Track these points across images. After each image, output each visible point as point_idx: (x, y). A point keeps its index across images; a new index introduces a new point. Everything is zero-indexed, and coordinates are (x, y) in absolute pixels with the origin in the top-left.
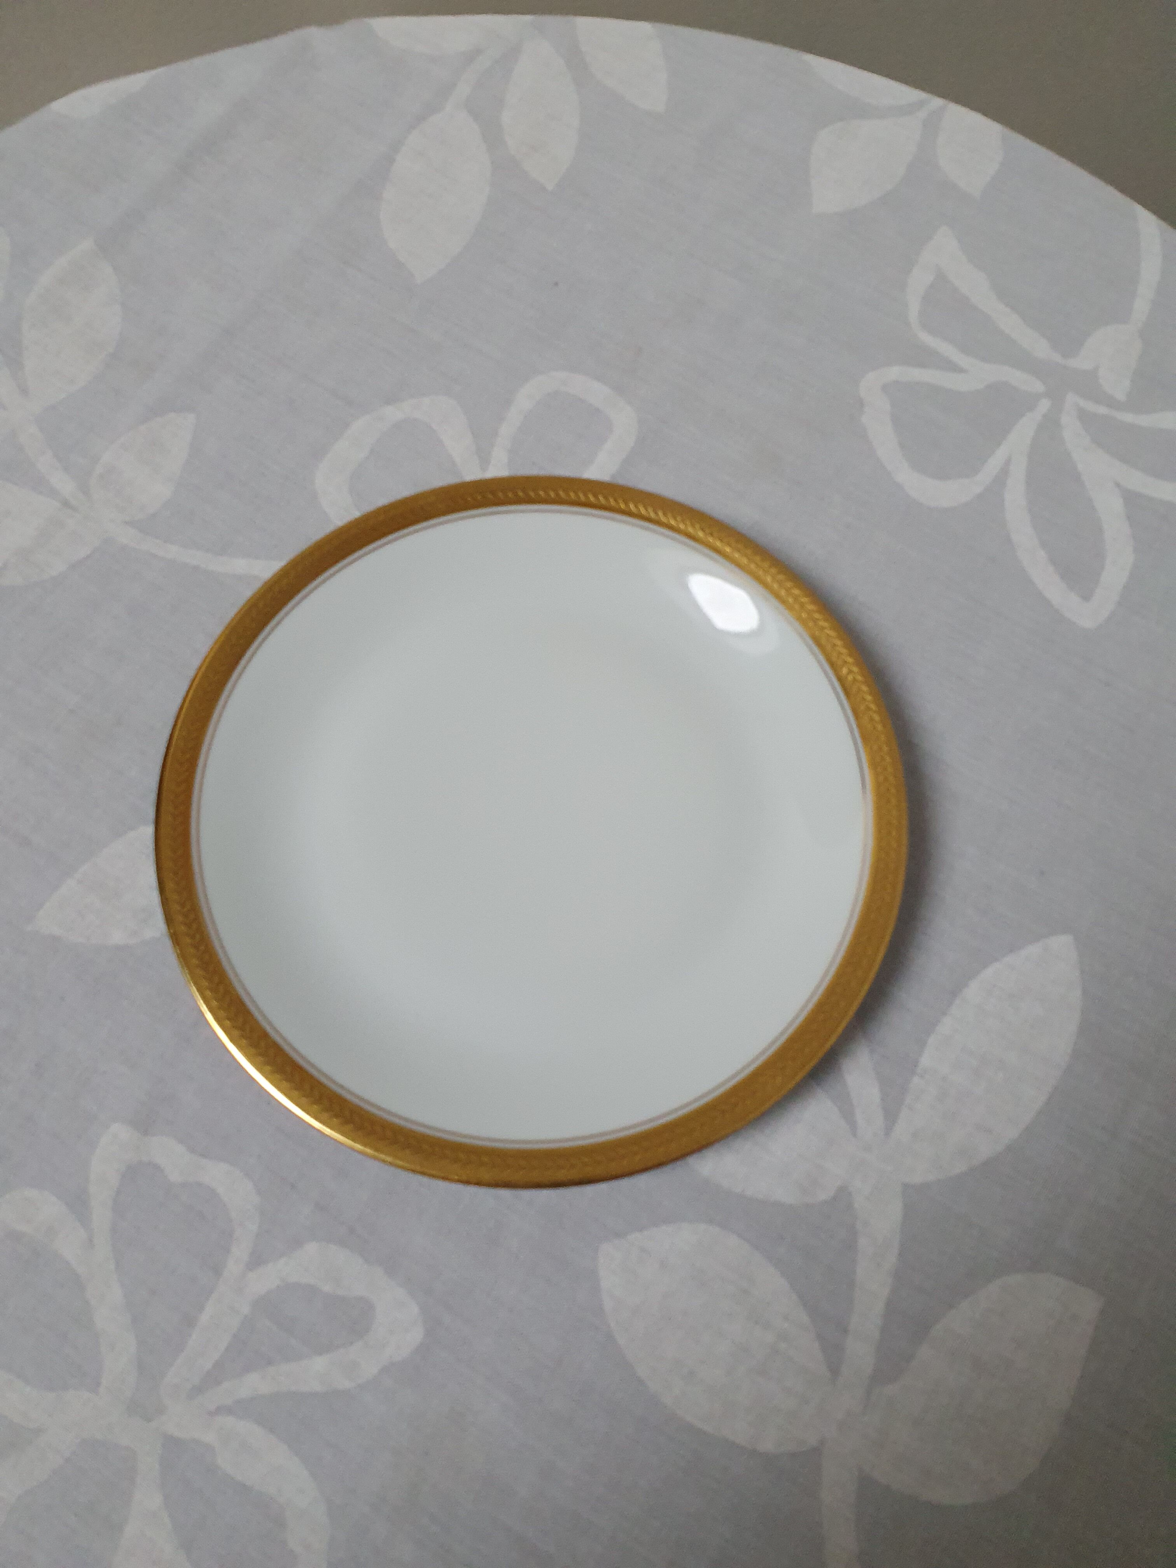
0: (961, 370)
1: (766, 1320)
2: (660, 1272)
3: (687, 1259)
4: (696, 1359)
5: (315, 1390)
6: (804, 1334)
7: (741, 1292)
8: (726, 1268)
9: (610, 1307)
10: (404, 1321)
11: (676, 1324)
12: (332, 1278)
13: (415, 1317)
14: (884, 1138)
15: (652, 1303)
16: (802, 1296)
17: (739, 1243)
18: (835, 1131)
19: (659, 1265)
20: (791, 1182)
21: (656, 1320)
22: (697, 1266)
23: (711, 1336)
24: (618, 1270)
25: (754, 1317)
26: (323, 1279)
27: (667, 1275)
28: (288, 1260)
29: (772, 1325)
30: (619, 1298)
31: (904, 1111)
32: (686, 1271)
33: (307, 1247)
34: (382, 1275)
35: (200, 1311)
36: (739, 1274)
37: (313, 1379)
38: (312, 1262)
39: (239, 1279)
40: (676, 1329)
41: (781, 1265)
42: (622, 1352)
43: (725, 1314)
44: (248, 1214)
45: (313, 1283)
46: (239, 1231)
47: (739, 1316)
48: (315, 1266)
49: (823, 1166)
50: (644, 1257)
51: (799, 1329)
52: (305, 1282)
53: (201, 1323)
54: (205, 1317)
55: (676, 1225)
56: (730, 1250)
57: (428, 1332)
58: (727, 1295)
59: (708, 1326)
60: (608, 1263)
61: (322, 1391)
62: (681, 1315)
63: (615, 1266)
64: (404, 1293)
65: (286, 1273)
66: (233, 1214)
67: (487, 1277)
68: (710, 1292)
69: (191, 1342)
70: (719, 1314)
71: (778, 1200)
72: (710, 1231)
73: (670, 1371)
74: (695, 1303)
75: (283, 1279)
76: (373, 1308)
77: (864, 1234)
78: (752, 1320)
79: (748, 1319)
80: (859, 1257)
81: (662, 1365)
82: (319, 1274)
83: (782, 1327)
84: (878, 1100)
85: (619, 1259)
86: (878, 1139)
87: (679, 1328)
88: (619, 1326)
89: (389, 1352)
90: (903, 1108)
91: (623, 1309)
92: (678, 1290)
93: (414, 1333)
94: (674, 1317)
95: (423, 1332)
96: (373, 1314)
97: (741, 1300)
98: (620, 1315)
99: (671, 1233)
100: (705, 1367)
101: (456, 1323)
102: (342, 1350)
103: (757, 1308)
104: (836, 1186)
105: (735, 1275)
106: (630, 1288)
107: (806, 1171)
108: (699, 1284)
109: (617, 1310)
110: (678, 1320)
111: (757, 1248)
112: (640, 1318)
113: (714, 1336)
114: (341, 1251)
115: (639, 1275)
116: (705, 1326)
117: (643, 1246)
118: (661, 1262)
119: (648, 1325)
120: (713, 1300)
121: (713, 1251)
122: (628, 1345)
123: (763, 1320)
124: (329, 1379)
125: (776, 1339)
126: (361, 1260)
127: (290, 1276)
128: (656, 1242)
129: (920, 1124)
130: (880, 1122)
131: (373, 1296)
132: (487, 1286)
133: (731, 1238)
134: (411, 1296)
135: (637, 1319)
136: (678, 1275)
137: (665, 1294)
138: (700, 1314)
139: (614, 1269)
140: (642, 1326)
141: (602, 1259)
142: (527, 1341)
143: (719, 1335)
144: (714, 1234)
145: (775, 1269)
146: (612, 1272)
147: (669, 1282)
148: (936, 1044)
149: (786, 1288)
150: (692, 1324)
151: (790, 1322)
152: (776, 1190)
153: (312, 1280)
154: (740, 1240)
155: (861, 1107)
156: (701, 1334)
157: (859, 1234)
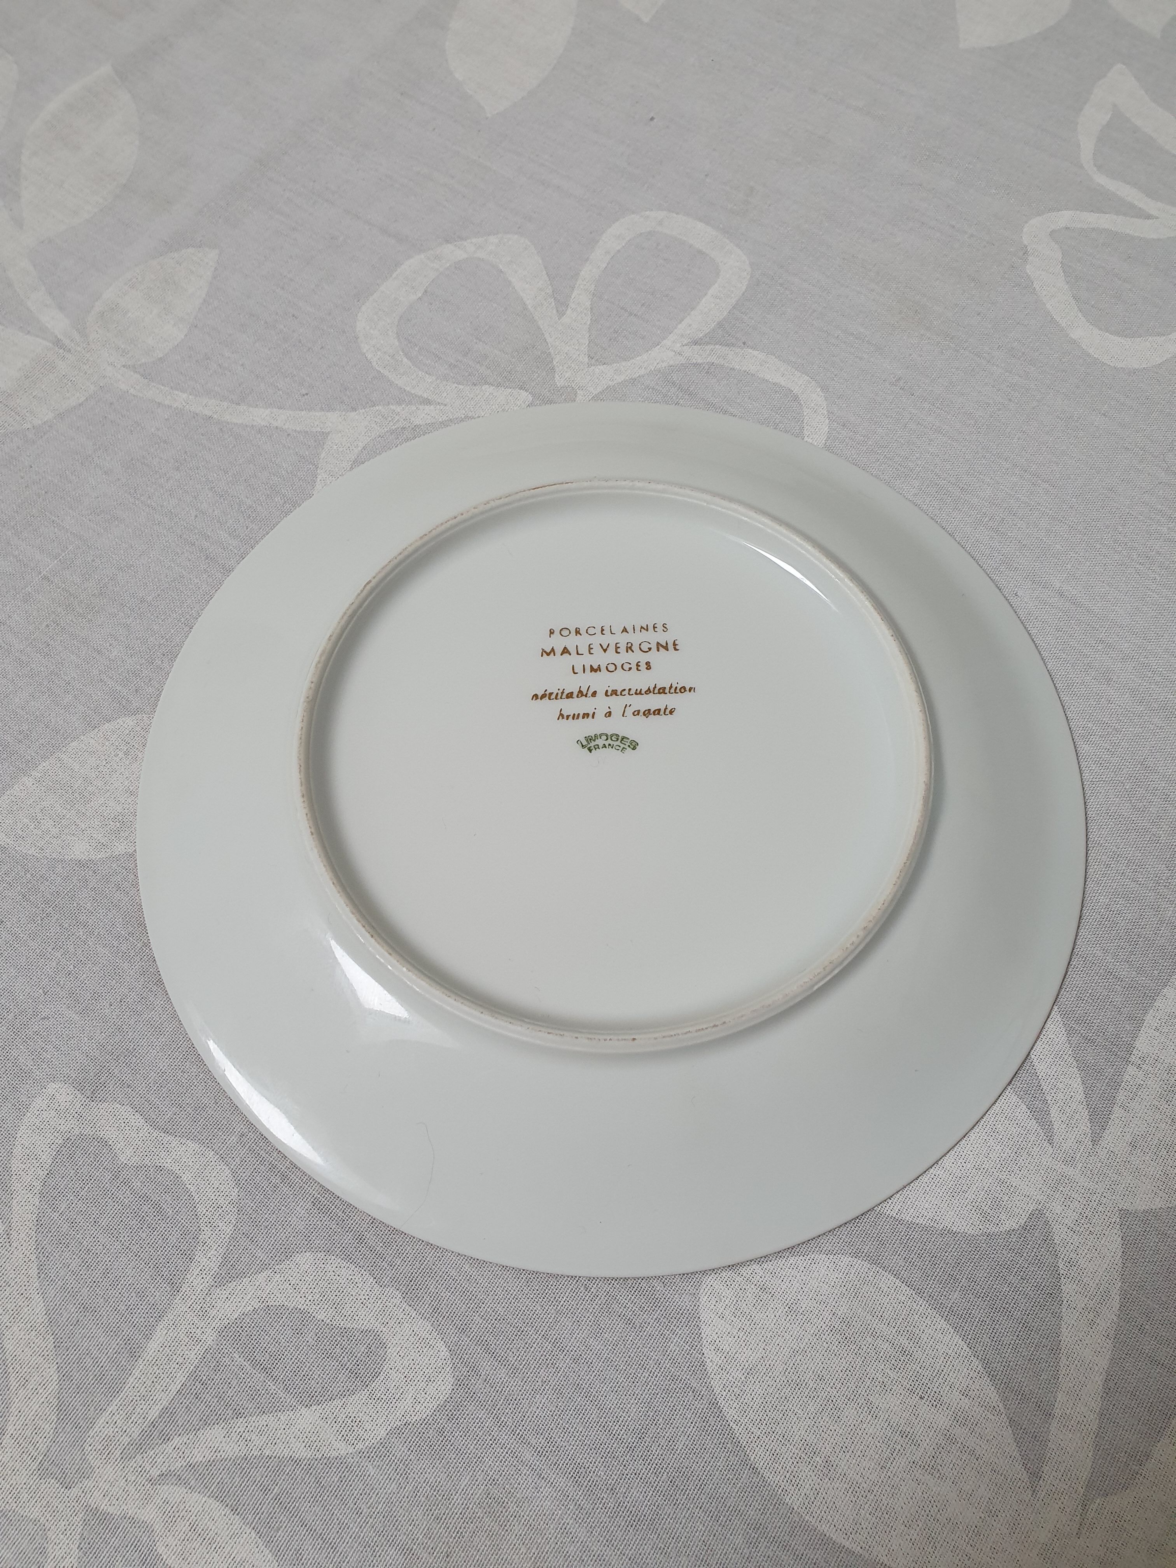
0: (1149, 217)
1: (936, 1395)
2: (787, 1320)
3: (825, 1305)
4: (834, 1444)
5: (298, 1454)
6: (991, 1417)
7: (899, 1352)
8: (878, 1318)
9: (715, 1364)
10: (427, 1366)
11: (806, 1393)
12: (330, 1302)
13: (442, 1362)
14: (1091, 1147)
15: (774, 1361)
16: (986, 1363)
17: (896, 1285)
18: (1023, 1136)
19: (786, 1310)
20: (966, 1203)
21: (779, 1385)
22: (839, 1314)
23: (856, 1413)
24: (727, 1313)
25: (918, 1389)
26: (318, 1302)
27: (797, 1324)
28: (272, 1275)
29: (944, 1402)
30: (727, 1351)
31: (1117, 1112)
32: (823, 1321)
33: (298, 1258)
34: (399, 1302)
35: (148, 1337)
36: (896, 1328)
37: (295, 1440)
38: (304, 1278)
39: (203, 1297)
40: (807, 1399)
41: (955, 1318)
42: (730, 1427)
43: (877, 1383)
44: (221, 1211)
45: (303, 1307)
46: (207, 1232)
47: (896, 1386)
48: (307, 1284)
49: (1008, 1183)
50: (765, 1299)
51: (983, 1409)
52: (293, 1305)
53: (147, 1354)
54: (153, 1346)
55: (808, 1257)
56: (883, 1294)
57: (459, 1383)
58: (880, 1357)
59: (852, 1398)
60: (714, 1303)
61: (308, 1458)
62: (814, 1380)
63: (724, 1307)
64: (428, 1328)
65: (268, 1292)
66: (201, 1209)
67: (544, 1312)
68: (856, 1350)
69: (131, 1379)
70: (869, 1383)
71: (949, 1227)
72: (856, 1267)
73: (798, 1458)
74: (835, 1365)
75: (262, 1300)
76: (384, 1346)
77: (1071, 1278)
78: (916, 1393)
79: (909, 1392)
80: (1064, 1310)
81: (786, 1450)
82: (312, 1294)
83: (959, 1406)
84: (1080, 1096)
85: (729, 1299)
86: (1083, 1148)
87: (811, 1399)
88: (727, 1391)
89: (402, 1407)
90: (1116, 1108)
91: (733, 1368)
92: (811, 1346)
93: (439, 1383)
94: (805, 1383)
95: (452, 1383)
96: (383, 1354)
97: (900, 1365)
98: (728, 1376)
99: (803, 1268)
100: (848, 1456)
101: (499, 1372)
102: (338, 1402)
103: (922, 1376)
104: (1027, 1210)
105: (891, 1330)
106: (743, 1339)
107: (985, 1189)
108: (840, 1339)
109: (724, 1368)
110: (810, 1387)
111: (920, 1293)
112: (757, 1382)
113: (860, 1412)
114: (343, 1265)
115: (757, 1323)
116: (848, 1398)
117: (763, 1283)
118: (789, 1306)
119: (767, 1392)
120: (861, 1363)
121: (860, 1295)
122: (739, 1419)
123: (932, 1394)
124: (317, 1441)
125: (951, 1422)
126: (371, 1280)
127: (273, 1295)
128: (782, 1279)
129: (1139, 1130)
130: (1085, 1126)
131: (385, 1329)
132: (544, 1324)
133: (884, 1278)
134: (437, 1332)
135: (753, 1382)
136: (812, 1325)
137: (792, 1350)
138: (841, 1381)
139: (721, 1311)
140: (758, 1393)
141: (706, 1297)
142: (596, 1403)
143: (868, 1412)
144: (862, 1271)
145: (946, 1323)
146: (718, 1315)
147: (798, 1334)
148: (1156, 1024)
149: (963, 1351)
150: (830, 1394)
151: (971, 1399)
152: (945, 1213)
153: (302, 1303)
154: (898, 1281)
155: (1058, 1105)
156: (841, 1409)
157: (1062, 1278)
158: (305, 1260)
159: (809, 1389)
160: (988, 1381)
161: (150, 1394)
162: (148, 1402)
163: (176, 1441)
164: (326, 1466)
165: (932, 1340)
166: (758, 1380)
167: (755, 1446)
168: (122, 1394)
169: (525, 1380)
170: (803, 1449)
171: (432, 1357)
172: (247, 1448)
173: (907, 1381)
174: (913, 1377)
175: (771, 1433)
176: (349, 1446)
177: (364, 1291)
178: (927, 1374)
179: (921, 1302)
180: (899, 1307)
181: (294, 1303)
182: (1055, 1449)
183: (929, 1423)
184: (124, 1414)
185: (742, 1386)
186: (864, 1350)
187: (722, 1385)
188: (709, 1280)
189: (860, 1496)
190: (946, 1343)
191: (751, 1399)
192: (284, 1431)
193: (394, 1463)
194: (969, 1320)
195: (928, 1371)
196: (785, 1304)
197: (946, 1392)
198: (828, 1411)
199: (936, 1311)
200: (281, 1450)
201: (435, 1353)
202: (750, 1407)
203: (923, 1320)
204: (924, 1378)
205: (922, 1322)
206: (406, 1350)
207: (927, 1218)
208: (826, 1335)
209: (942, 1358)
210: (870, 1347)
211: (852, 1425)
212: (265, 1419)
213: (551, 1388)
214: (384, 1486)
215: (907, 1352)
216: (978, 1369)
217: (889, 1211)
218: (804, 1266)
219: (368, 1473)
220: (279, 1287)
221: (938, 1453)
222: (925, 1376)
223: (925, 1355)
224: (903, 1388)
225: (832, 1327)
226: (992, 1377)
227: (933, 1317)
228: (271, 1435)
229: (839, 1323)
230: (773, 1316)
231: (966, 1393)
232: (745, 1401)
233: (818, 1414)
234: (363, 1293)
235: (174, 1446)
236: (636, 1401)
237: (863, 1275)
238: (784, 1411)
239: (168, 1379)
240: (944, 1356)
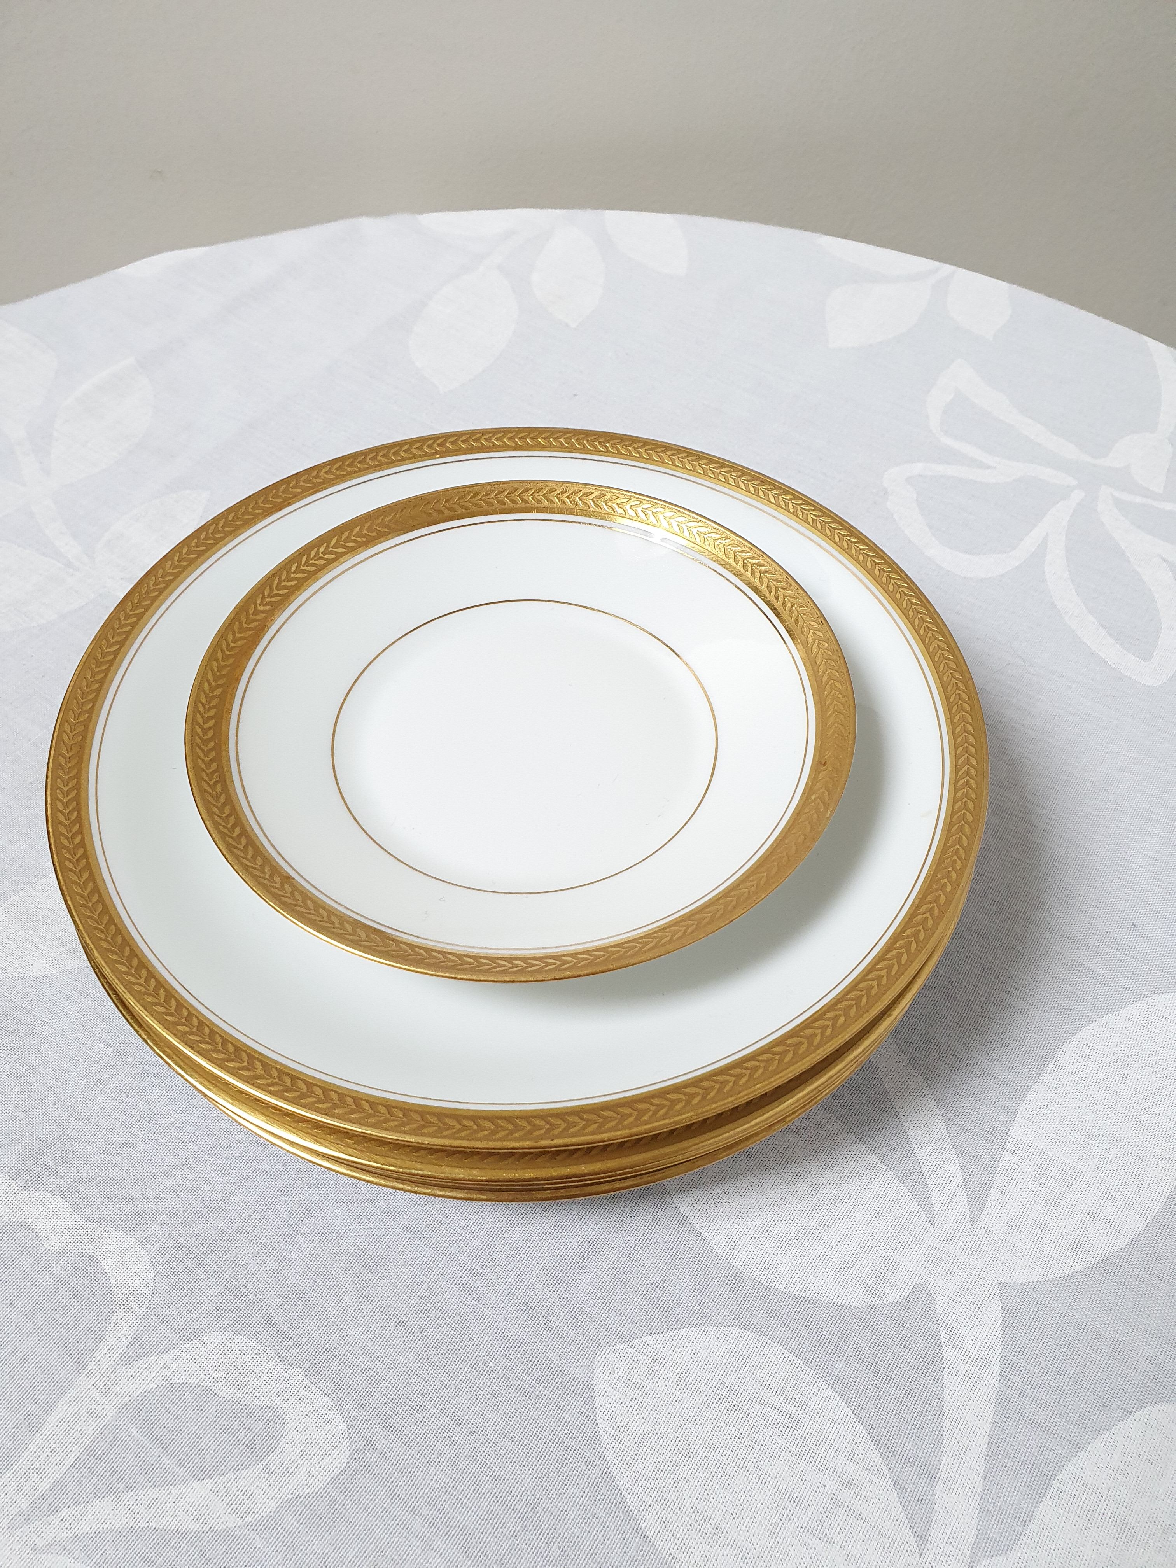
0: (990, 468)
1: (823, 1460)
2: (678, 1389)
3: (714, 1374)
4: (724, 1510)
5: (186, 1527)
6: (875, 1479)
7: (786, 1419)
8: (766, 1387)
9: (608, 1434)
10: (323, 1440)
11: (697, 1461)
12: (233, 1379)
13: (339, 1436)
14: (970, 1227)
15: (665, 1430)
16: (870, 1428)
17: (784, 1355)
18: (906, 1217)
19: (676, 1379)
20: (851, 1278)
21: (670, 1454)
22: (727, 1383)
23: (745, 1479)
24: (621, 1384)
25: (806, 1454)
26: (221, 1380)
27: (687, 1393)
28: (178, 1353)
29: (830, 1467)
30: (620, 1421)
31: (994, 1194)
32: (712, 1389)
33: (206, 1337)
34: (301, 1379)
35: (48, 1412)
36: (784, 1396)
37: (184, 1513)
38: (210, 1357)
39: (108, 1375)
40: (697, 1467)
41: (841, 1385)
42: (622, 1496)
43: (766, 1449)
44: (136, 1294)
45: (206, 1384)
46: (121, 1313)
47: (784, 1452)
48: (212, 1362)
49: (892, 1260)
50: (656, 1369)
51: (867, 1472)
52: (196, 1383)
53: (45, 1429)
54: (52, 1421)
55: (699, 1329)
56: (772, 1364)
57: (355, 1456)
58: (768, 1424)
59: (741, 1465)
60: (608, 1374)
61: (194, 1531)
62: (704, 1448)
63: (617, 1378)
64: (328, 1404)
65: (173, 1370)
66: (117, 1292)
67: (443, 1387)
68: (745, 1417)
69: (27, 1453)
70: (758, 1450)
71: (834, 1300)
72: (745, 1338)
73: (688, 1525)
74: (725, 1432)
75: (167, 1378)
76: (283, 1421)
77: (952, 1346)
78: (803, 1459)
79: (797, 1457)
80: (945, 1376)
81: (677, 1517)
82: (216, 1372)
83: (844, 1470)
84: (959, 1180)
85: (622, 1370)
86: (962, 1227)
87: (701, 1467)
88: (619, 1460)
89: (296, 1481)
90: (993, 1191)
91: (626, 1437)
92: (701, 1414)
93: (334, 1457)
94: (695, 1450)
95: (347, 1457)
96: (281, 1429)
97: (788, 1431)
98: (620, 1445)
99: (693, 1339)
100: (738, 1523)
101: (395, 1445)
102: (231, 1475)
103: (809, 1442)
104: (910, 1284)
105: (779, 1397)
106: (636, 1408)
107: (870, 1265)
108: (728, 1406)
109: (617, 1437)
110: (701, 1454)
111: (808, 1362)
112: (649, 1450)
113: (749, 1479)
114: (250, 1345)
115: (649, 1392)
116: (738, 1465)
117: (654, 1354)
118: (679, 1375)
119: (658, 1460)
120: (750, 1430)
121: (749, 1364)
122: (631, 1487)
123: (819, 1459)
124: (206, 1514)
125: (837, 1486)
126: (276, 1359)
127: (178, 1373)
128: (673, 1349)
129: (1015, 1210)
130: (963, 1207)
131: (285, 1405)
132: (442, 1399)
133: (773, 1348)
134: (337, 1408)
135: (644, 1451)
136: (701, 1394)
137: (683, 1419)
138: (731, 1449)
139: (614, 1382)
140: (650, 1461)
141: (600, 1369)
142: (490, 1474)
143: (757, 1479)
144: (751, 1342)
145: (832, 1390)
146: (612, 1386)
147: (688, 1403)
148: (1028, 1115)
149: (848, 1417)
150: (720, 1462)
151: (856, 1463)
152: (831, 1287)
153: (206, 1380)
154: (786, 1351)
155: (938, 1189)
156: (731, 1476)
157: (944, 1346)
158: (213, 1339)
159: (699, 1456)
160: (872, 1445)
161: (44, 1467)
162: (41, 1475)
163: (65, 1513)
164: (212, 1539)
165: (819, 1407)
166: (650, 1448)
167: (646, 1515)
168: (16, 1467)
169: (421, 1452)
170: (693, 1516)
171: (330, 1432)
172: (134, 1520)
173: (794, 1447)
174: (800, 1443)
175: (662, 1501)
176: (238, 1519)
177: (268, 1369)
178: (813, 1439)
179: (808, 1371)
180: (787, 1376)
181: (198, 1380)
182: (941, 1512)
183: (816, 1488)
184: (16, 1486)
185: (634, 1455)
186: (753, 1417)
187: (615, 1454)
188: (603, 1352)
189: (750, 1562)
190: (833, 1410)
191: (642, 1468)
192: (174, 1505)
193: (282, 1536)
194: (854, 1388)
195: (814, 1437)
196: (675, 1374)
197: (832, 1456)
198: (718, 1478)
199: (823, 1380)
200: (168, 1523)
201: (333, 1428)
202: (641, 1476)
203: (811, 1388)
204: (811, 1443)
205: (809, 1390)
206: (304, 1425)
207: (814, 1292)
208: (715, 1403)
209: (828, 1424)
210: (758, 1414)
211: (742, 1492)
212: (156, 1492)
213: (447, 1460)
214: (270, 1559)
215: (794, 1419)
216: (863, 1434)
217: (777, 1285)
218: (695, 1337)
219: (255, 1546)
220: (184, 1365)
221: (825, 1517)
222: (812, 1442)
223: (812, 1422)
224: (791, 1454)
225: (720, 1395)
226: (876, 1442)
227: (820, 1386)
228: (160, 1508)
229: (727, 1390)
230: (664, 1386)
231: (850, 1457)
232: (637, 1470)
233: (709, 1481)
234: (267, 1371)
235: (62, 1518)
236: (530, 1472)
237: (752, 1346)
238: (675, 1479)
239: (63, 1454)
240: (830, 1422)
